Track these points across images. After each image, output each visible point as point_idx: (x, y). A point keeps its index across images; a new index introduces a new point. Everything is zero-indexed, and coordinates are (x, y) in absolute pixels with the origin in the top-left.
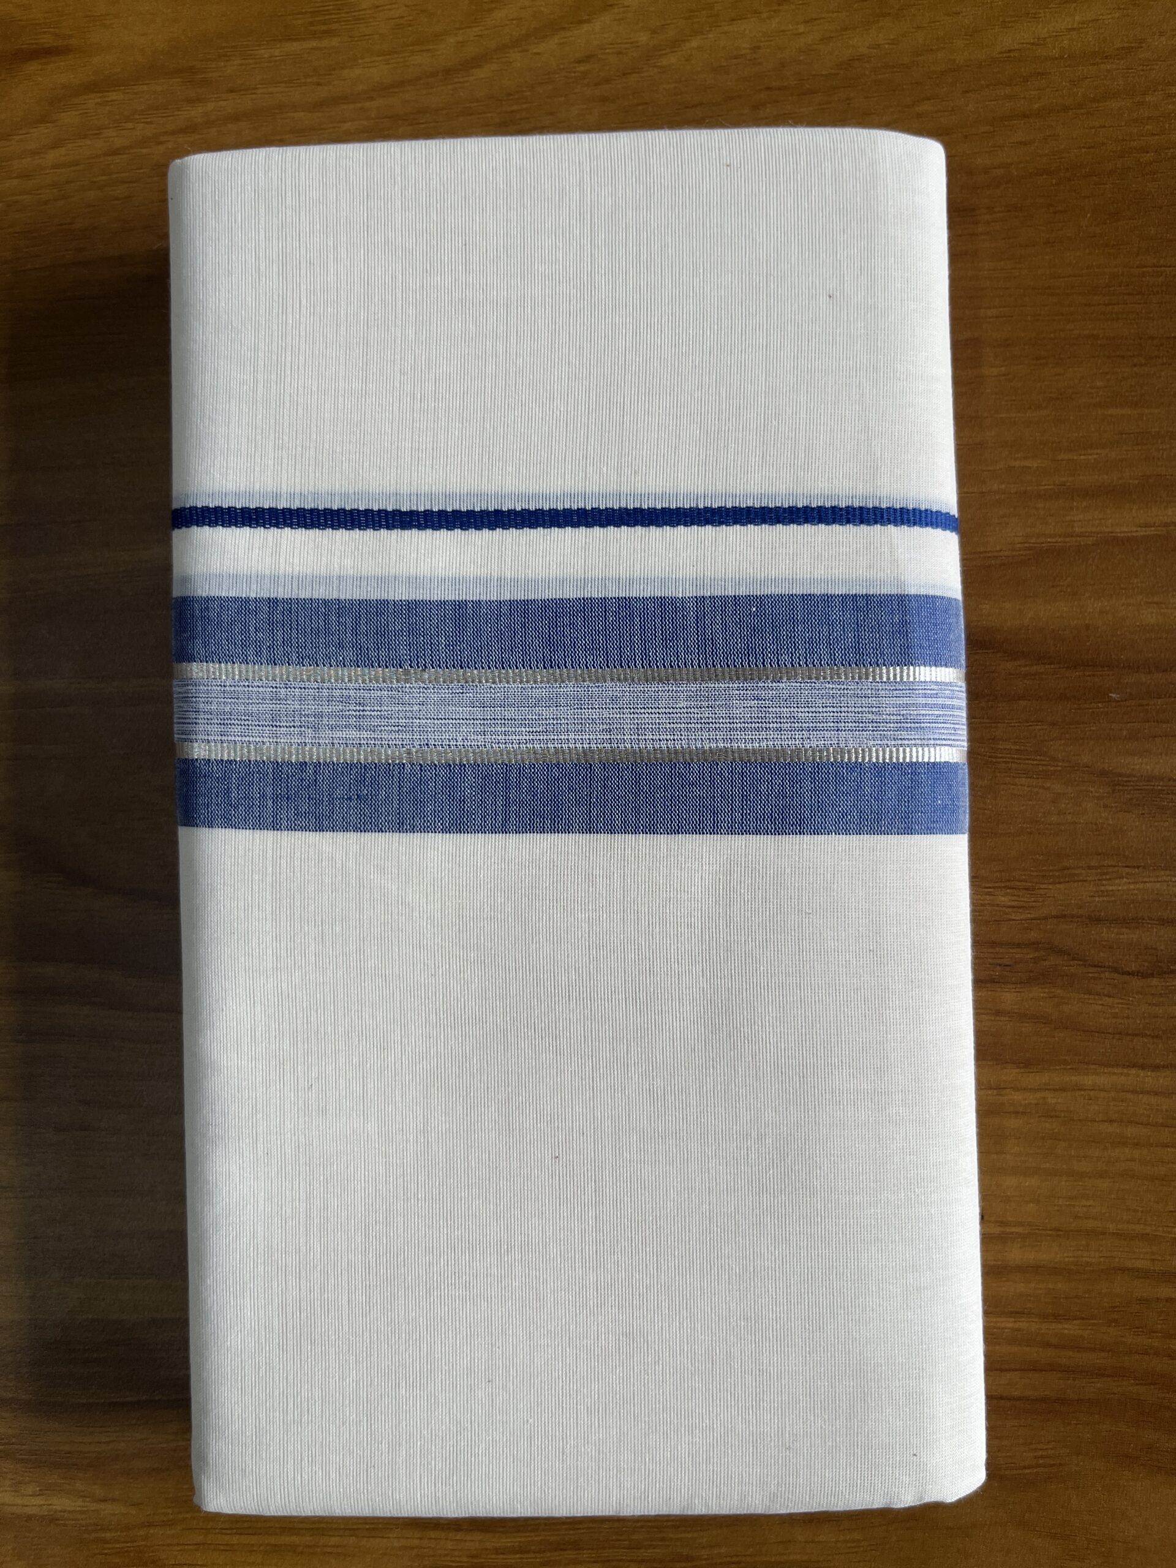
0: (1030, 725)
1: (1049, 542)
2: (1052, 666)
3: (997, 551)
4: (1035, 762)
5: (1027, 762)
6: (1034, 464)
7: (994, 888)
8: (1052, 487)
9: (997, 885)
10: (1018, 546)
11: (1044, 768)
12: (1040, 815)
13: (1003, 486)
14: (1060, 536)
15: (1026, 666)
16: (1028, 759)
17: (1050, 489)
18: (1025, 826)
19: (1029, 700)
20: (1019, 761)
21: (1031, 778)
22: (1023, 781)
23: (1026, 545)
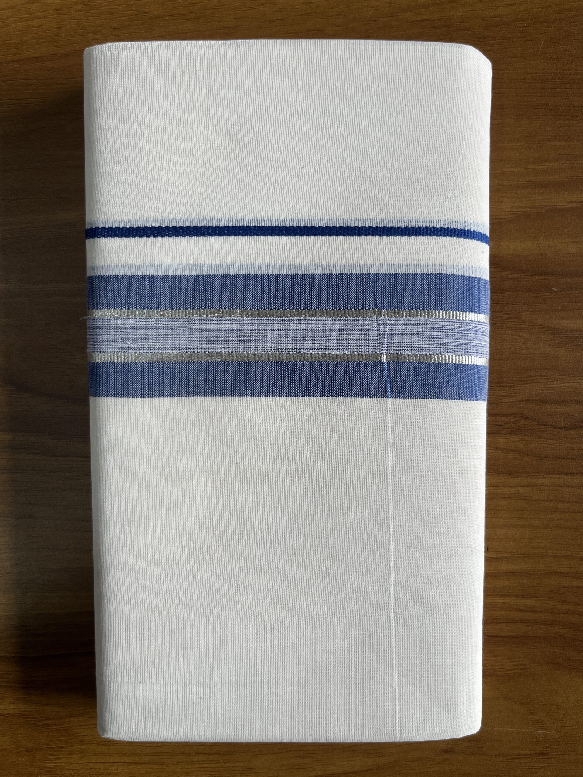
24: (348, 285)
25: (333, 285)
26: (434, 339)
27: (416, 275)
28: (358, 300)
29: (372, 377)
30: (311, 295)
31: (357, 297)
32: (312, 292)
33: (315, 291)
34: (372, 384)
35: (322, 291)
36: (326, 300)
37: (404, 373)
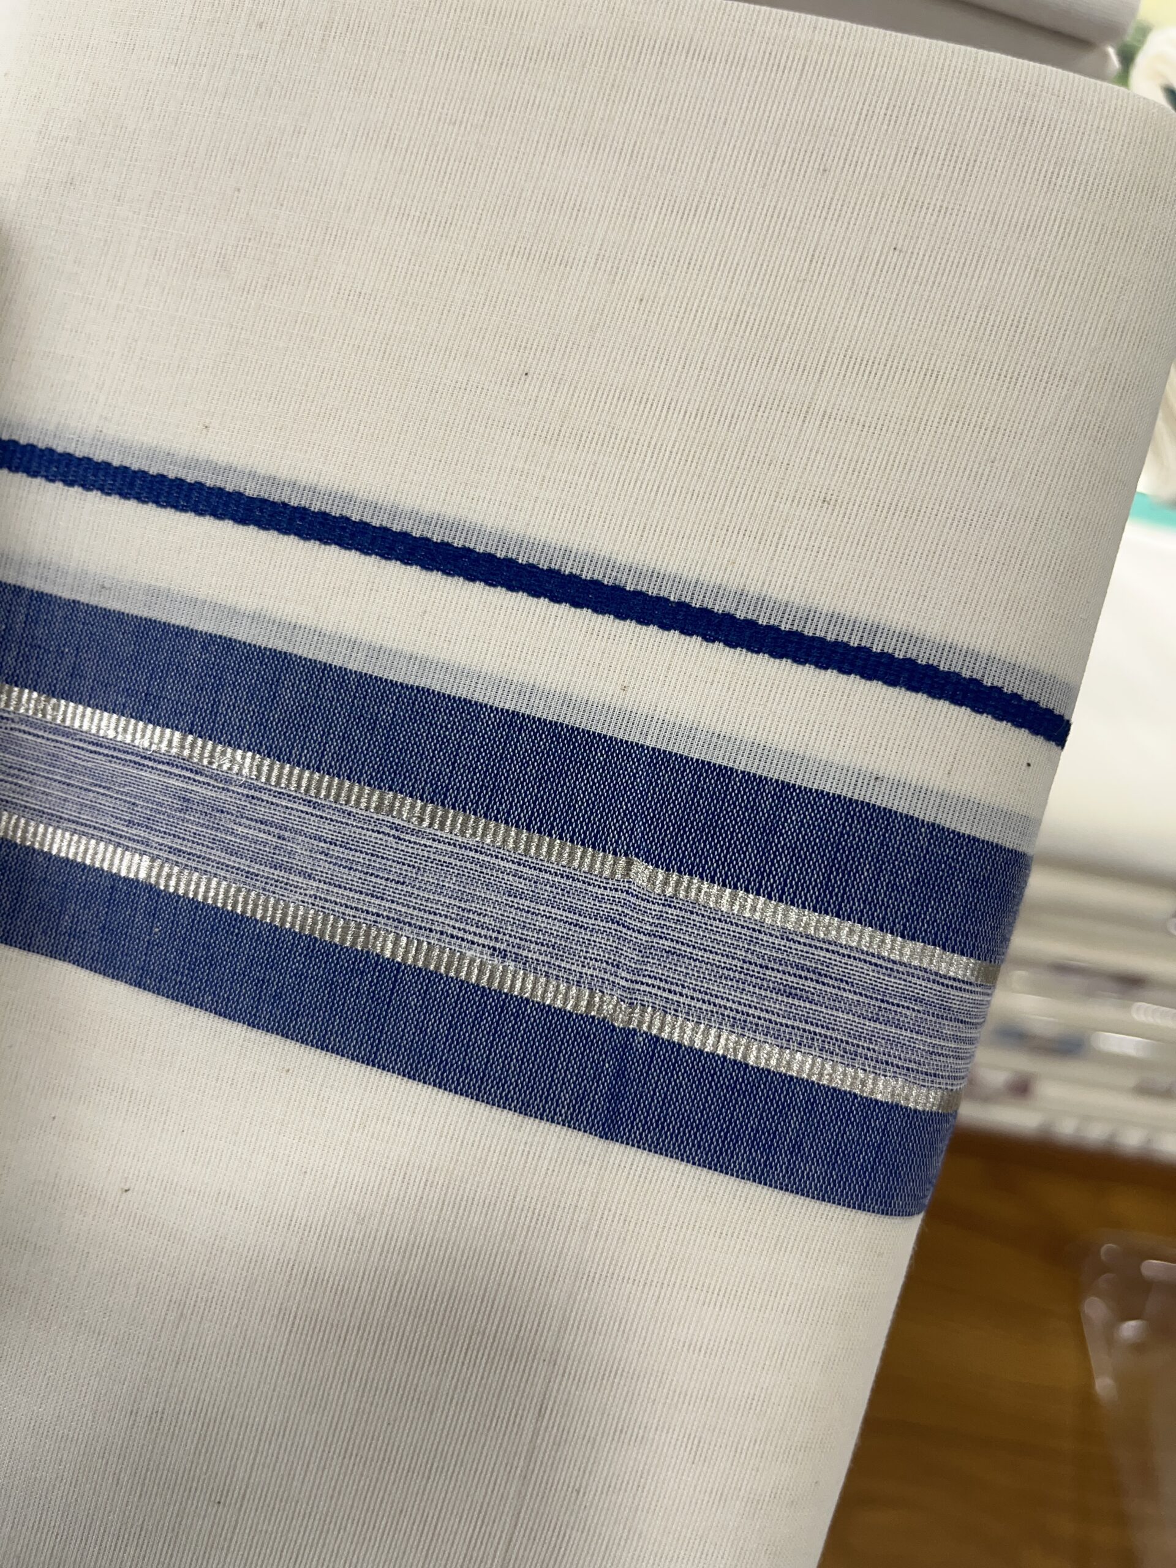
24: (571, 762)
25: (526, 751)
26: (790, 1000)
27: (786, 786)
28: (589, 818)
29: (570, 1062)
30: (453, 764)
31: (588, 805)
32: (457, 754)
33: (467, 753)
34: (564, 1083)
35: (489, 759)
36: (492, 790)
37: (672, 1076)
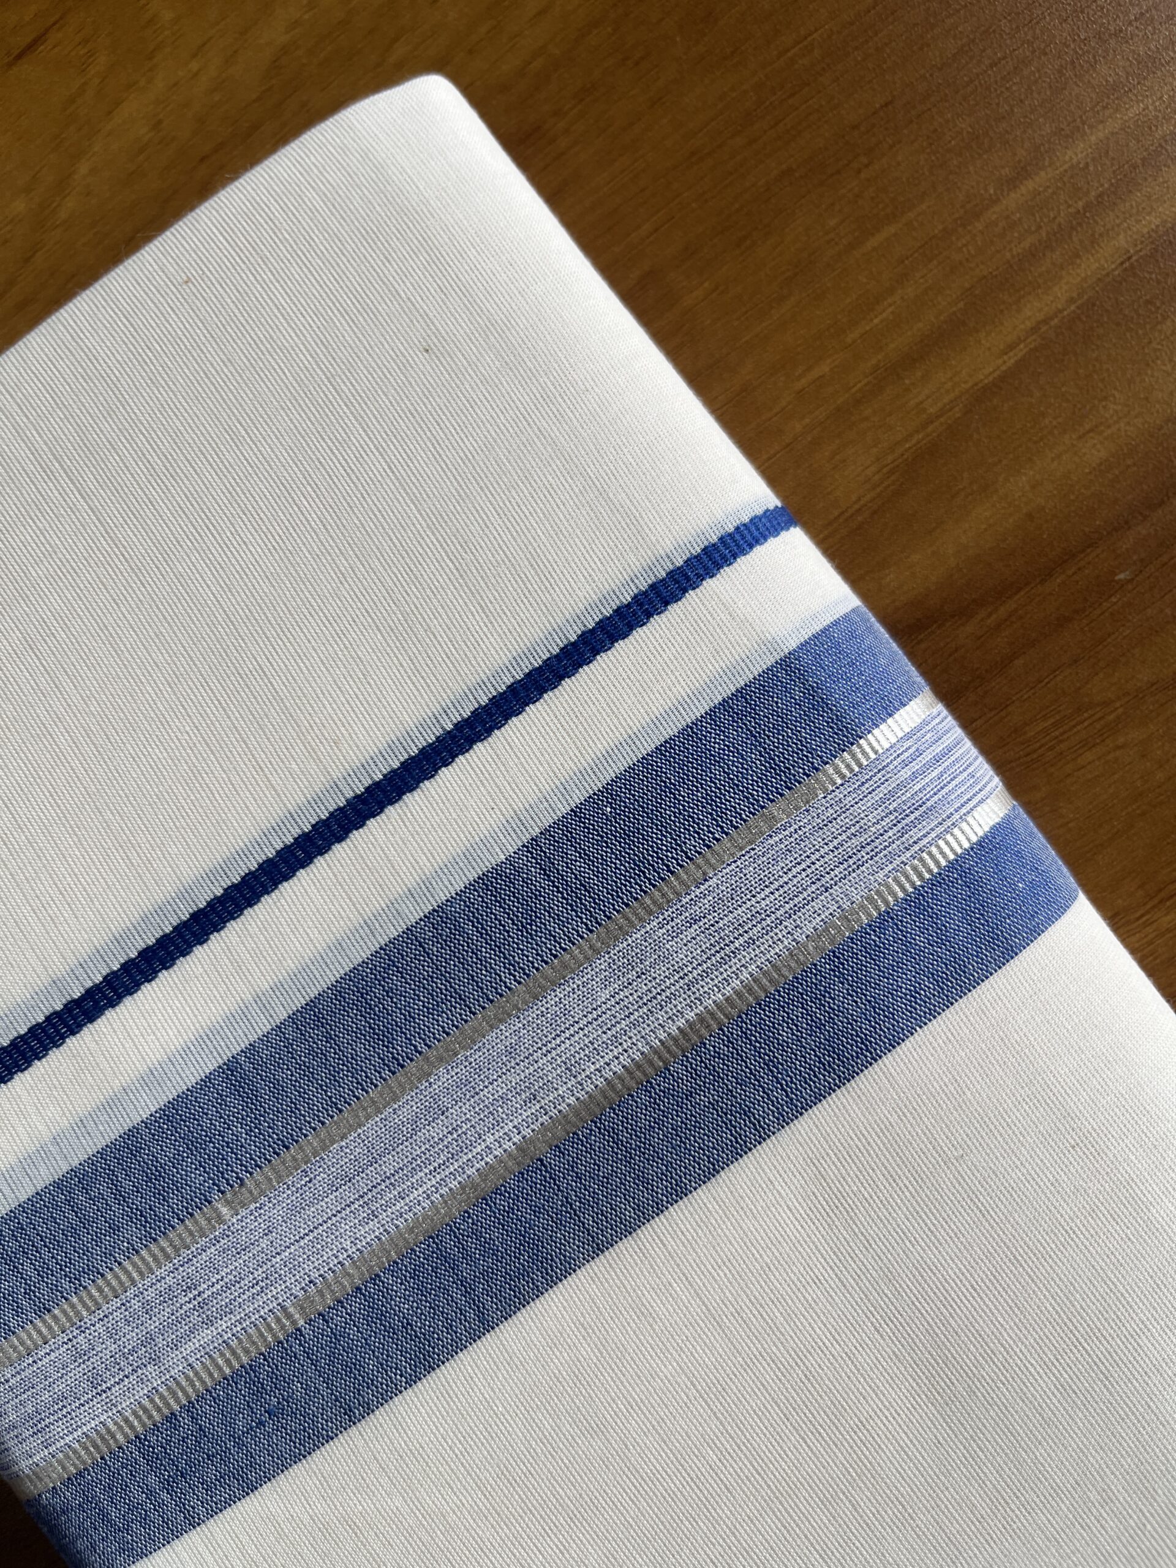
0: (1047, 683)
1: (910, 448)
2: (1022, 593)
3: (855, 503)
4: (1086, 724)
5: (1075, 730)
6: (824, 368)
7: (1147, 912)
8: (866, 381)
9: (1148, 906)
10: (877, 477)
11: (1102, 722)
12: (1139, 783)
13: (807, 420)
14: (917, 432)
15: (990, 615)
16: (1074, 726)
17: (866, 385)
18: (1130, 809)
19: (1024, 653)
20: (1065, 736)
21: (1094, 746)
22: (1089, 756)
23: (885, 470)
